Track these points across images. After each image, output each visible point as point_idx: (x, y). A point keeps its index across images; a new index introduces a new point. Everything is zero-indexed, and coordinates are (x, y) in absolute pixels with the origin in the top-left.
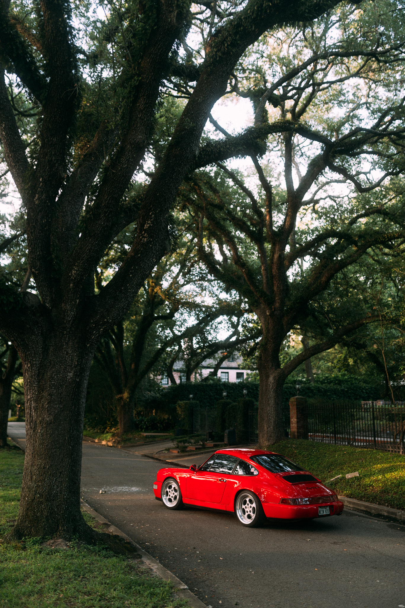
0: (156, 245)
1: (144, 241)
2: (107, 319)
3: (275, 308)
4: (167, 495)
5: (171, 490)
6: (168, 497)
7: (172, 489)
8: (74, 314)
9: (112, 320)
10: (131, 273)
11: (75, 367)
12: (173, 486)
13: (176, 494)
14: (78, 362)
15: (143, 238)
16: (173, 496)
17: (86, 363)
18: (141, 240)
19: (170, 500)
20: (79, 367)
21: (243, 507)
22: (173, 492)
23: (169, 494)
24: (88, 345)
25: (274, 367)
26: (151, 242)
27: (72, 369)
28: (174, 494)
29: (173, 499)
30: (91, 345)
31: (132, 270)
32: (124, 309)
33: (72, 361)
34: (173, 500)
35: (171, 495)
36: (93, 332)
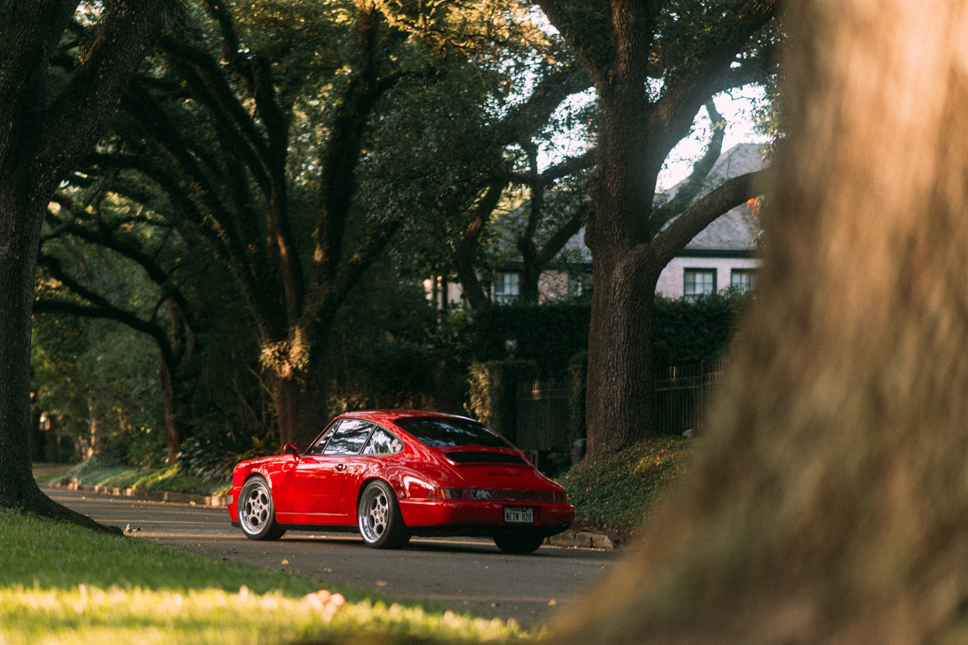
0: (143, 20)
1: (121, 14)
2: (63, 154)
3: (616, 76)
4: (249, 513)
5: (255, 501)
6: (251, 515)
7: (259, 497)
8: (7, 147)
9: (72, 155)
10: (102, 72)
11: (12, 236)
12: (260, 493)
13: (265, 507)
14: (16, 227)
15: (119, 9)
16: (261, 511)
17: (31, 229)
18: (116, 13)
19: (254, 522)
20: (18, 236)
21: (372, 512)
22: (261, 503)
23: (253, 508)
24: (33, 199)
25: (627, 240)
26: (133, 16)
27: (6, 240)
28: (261, 508)
29: (259, 519)
30: (38, 198)
31: (103, 66)
32: (91, 135)
33: (6, 225)
34: (260, 521)
35: (256, 511)
36: (40, 176)
